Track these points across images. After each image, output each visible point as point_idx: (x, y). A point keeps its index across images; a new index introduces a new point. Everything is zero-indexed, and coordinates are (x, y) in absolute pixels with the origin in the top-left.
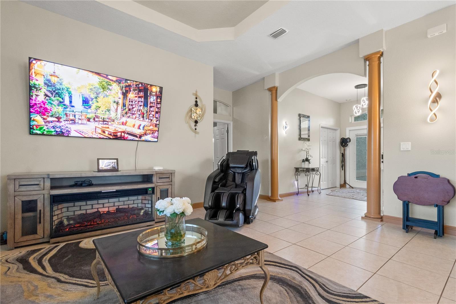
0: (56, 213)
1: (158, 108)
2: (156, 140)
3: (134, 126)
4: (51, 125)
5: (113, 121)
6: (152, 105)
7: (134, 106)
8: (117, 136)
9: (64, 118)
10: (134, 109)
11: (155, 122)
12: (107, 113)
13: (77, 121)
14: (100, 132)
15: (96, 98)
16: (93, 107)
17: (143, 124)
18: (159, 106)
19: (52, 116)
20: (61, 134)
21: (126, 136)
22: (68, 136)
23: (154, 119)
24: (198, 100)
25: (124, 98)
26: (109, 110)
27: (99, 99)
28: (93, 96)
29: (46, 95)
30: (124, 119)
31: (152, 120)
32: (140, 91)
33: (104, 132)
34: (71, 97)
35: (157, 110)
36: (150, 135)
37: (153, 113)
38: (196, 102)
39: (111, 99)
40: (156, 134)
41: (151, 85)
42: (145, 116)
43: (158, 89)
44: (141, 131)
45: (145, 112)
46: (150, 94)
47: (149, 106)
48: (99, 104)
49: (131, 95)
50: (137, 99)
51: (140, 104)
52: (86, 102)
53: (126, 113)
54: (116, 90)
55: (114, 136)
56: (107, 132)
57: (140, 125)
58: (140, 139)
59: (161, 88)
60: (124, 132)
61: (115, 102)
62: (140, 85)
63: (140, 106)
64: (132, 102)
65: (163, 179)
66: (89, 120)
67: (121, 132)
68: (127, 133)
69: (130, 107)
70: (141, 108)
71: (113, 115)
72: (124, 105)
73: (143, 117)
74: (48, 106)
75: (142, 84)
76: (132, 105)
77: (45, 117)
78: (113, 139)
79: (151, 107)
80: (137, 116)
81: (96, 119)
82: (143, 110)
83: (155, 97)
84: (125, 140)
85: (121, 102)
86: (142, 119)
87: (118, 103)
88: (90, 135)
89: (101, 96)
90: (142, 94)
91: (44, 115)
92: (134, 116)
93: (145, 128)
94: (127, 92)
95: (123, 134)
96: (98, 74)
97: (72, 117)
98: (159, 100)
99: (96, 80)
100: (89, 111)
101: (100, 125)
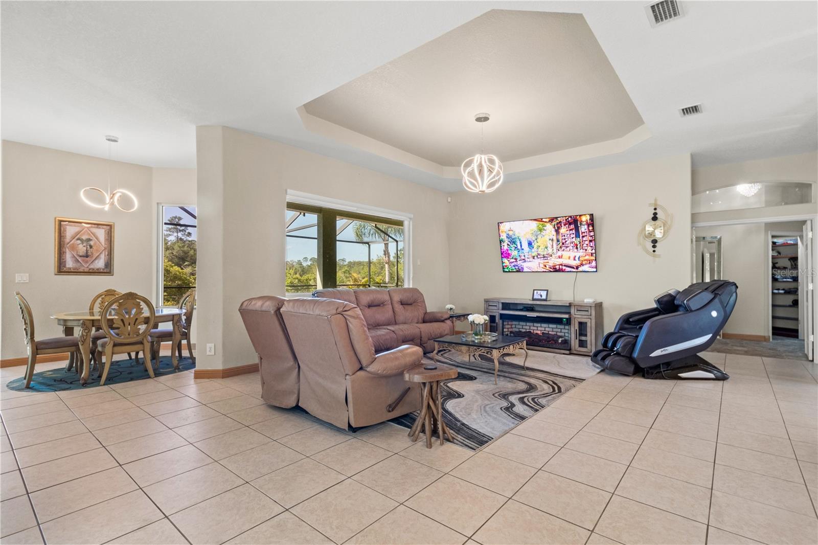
0: (507, 326)
1: (591, 236)
2: (595, 270)
3: (569, 258)
4: (513, 264)
5: (551, 256)
6: (584, 234)
7: (566, 240)
8: (556, 269)
9: (519, 259)
10: (567, 243)
11: (590, 251)
12: (546, 250)
13: (527, 259)
14: (543, 266)
15: (536, 239)
16: (535, 247)
17: (578, 255)
18: (592, 234)
19: (512, 258)
20: (518, 271)
21: (564, 268)
22: (523, 272)
23: (589, 248)
24: (657, 212)
25: (557, 234)
26: (546, 248)
27: (538, 240)
28: (534, 239)
29: (508, 245)
30: (560, 253)
31: (586, 250)
32: (570, 224)
33: (545, 266)
34: (521, 242)
35: (590, 238)
36: (588, 266)
37: (587, 242)
38: (655, 215)
39: (547, 238)
40: (594, 264)
41: (580, 216)
42: (578, 247)
43: (588, 217)
44: (577, 263)
45: (578, 243)
46: (581, 224)
47: (581, 236)
48: (538, 244)
49: (563, 230)
50: (568, 232)
51: (572, 236)
52: (530, 244)
53: (561, 247)
54: (550, 228)
55: (554, 269)
56: (548, 266)
57: (575, 256)
58: (577, 270)
59: (592, 215)
60: (561, 265)
61: (550, 239)
62: (570, 219)
63: (572, 238)
64: (564, 236)
65: (581, 312)
66: (534, 257)
67: (559, 265)
68: (565, 266)
69: (564, 241)
70: (574, 240)
71: (550, 251)
72: (558, 241)
73: (577, 248)
74: (510, 252)
75: (571, 217)
76: (565, 239)
77: (509, 259)
78: (554, 271)
79: (583, 237)
80: (571, 248)
81: (539, 257)
82: (575, 242)
83: (586, 226)
84: (563, 271)
85: (554, 238)
86: (576, 250)
87: (552, 240)
88: (536, 270)
89: (539, 237)
90: (572, 226)
91: (508, 258)
92: (568, 249)
93: (580, 259)
94: (559, 228)
95: (561, 267)
96: (535, 220)
97: (523, 258)
98: (591, 228)
99: (534, 225)
100: (533, 250)
101: (542, 261)
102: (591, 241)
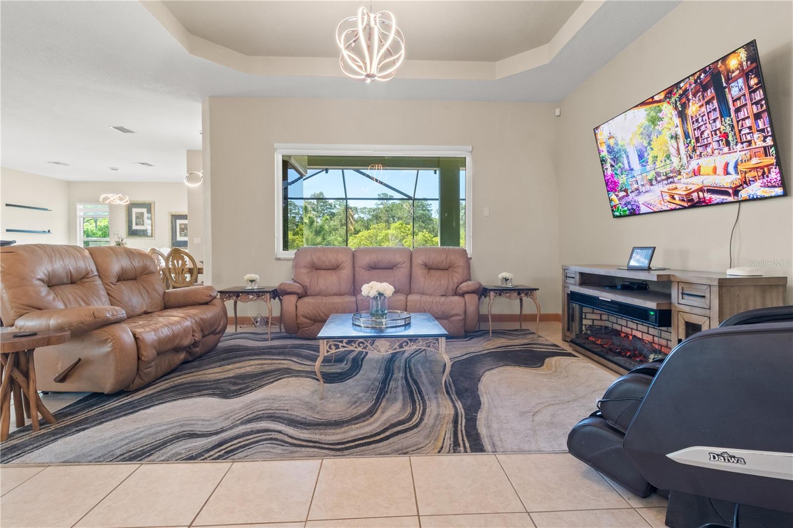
1: (757, 103)
2: (779, 191)
3: (715, 170)
4: (624, 202)
5: (680, 174)
6: (738, 104)
7: (703, 128)
8: (692, 200)
9: (630, 189)
10: (705, 135)
11: (760, 144)
12: (668, 162)
13: (642, 189)
14: (668, 198)
15: (649, 144)
16: (650, 159)
17: (732, 159)
18: (759, 95)
19: (621, 191)
20: (633, 212)
21: (708, 196)
22: (639, 214)
23: (756, 135)
25: (683, 121)
26: (668, 157)
27: (653, 145)
28: (646, 143)
29: (612, 166)
30: (694, 164)
31: (750, 142)
32: (705, 88)
33: (673, 198)
34: (628, 157)
35: (756, 109)
36: (759, 183)
37: (748, 123)
39: (666, 134)
40: (775, 175)
41: (724, 59)
42: (730, 138)
43: (743, 56)
44: (733, 179)
45: (728, 129)
46: (729, 80)
47: (732, 109)
48: (654, 153)
49: (693, 109)
50: (703, 109)
51: (713, 116)
52: (641, 157)
53: (694, 150)
54: (668, 110)
55: (689, 201)
56: (677, 197)
57: (727, 165)
58: (736, 199)
59: (751, 47)
60: (701, 190)
61: (672, 137)
62: (703, 76)
63: (715, 120)
64: (697, 121)
65: (692, 298)
66: (651, 183)
67: (698, 191)
68: (709, 191)
69: (697, 133)
70: (718, 124)
71: (676, 163)
72: (687, 136)
73: (728, 144)
74: (616, 179)
75: (704, 70)
76: (699, 128)
77: (617, 193)
78: (690, 207)
79: (738, 110)
80: (715, 145)
81: (659, 179)
82: (722, 128)
83: (741, 81)
84: (707, 205)
85: (680, 131)
86: (726, 149)
87: (677, 137)
88: (659, 207)
89: (654, 137)
90: (710, 93)
91: (616, 191)
92: (709, 150)
93: (740, 168)
94: (685, 106)
95: (701, 194)
96: (643, 104)
97: (635, 186)
98: (754, 82)
99: (642, 114)
100: (648, 168)
101: (664, 187)
102: (757, 116)
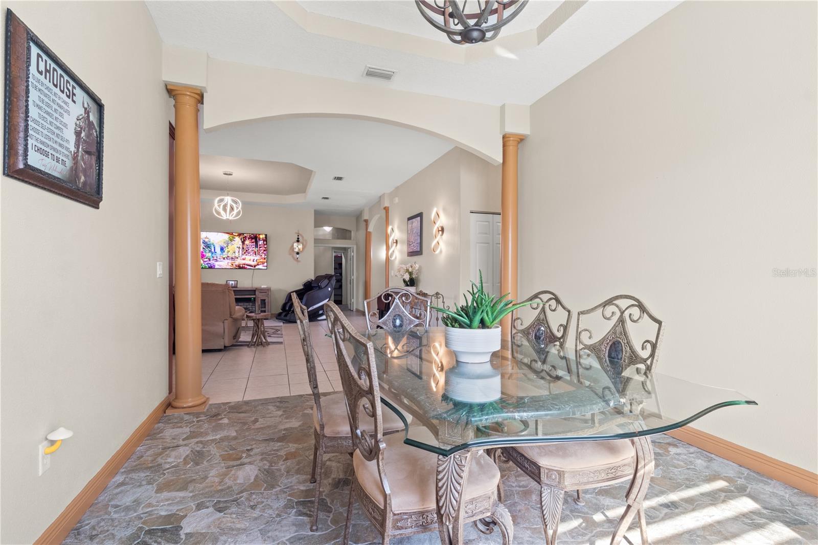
2: (266, 268)
3: (250, 260)
4: (206, 263)
5: (237, 258)
7: (249, 248)
9: (212, 259)
10: (250, 250)
11: (264, 257)
12: (234, 254)
13: (218, 260)
14: (230, 264)
15: (227, 246)
16: (226, 251)
17: (256, 258)
18: (266, 246)
19: (206, 258)
20: (211, 267)
21: (246, 266)
22: (214, 268)
23: (263, 254)
24: (299, 237)
25: (243, 244)
26: (234, 252)
27: (229, 247)
28: (225, 246)
29: (203, 248)
30: (244, 257)
31: (261, 256)
32: (252, 239)
34: (214, 248)
35: (264, 249)
36: (261, 265)
37: (262, 251)
38: (298, 238)
39: (235, 246)
40: (265, 264)
41: (259, 235)
43: (264, 236)
44: (255, 263)
45: (257, 251)
46: (259, 240)
48: (228, 250)
49: (247, 242)
50: (250, 244)
51: (253, 246)
52: (222, 249)
53: (245, 253)
54: (238, 240)
55: (239, 267)
56: (234, 265)
57: (254, 259)
58: (255, 268)
59: (266, 235)
60: (244, 264)
61: (237, 247)
64: (248, 246)
65: (262, 293)
66: (224, 259)
68: (246, 265)
69: (247, 249)
70: (254, 249)
71: (237, 255)
72: (243, 248)
73: (256, 254)
74: (204, 254)
75: (253, 234)
77: (203, 259)
78: (238, 269)
79: (260, 247)
80: (252, 254)
81: (228, 258)
83: (262, 241)
84: (245, 269)
85: (241, 247)
86: (255, 256)
87: (239, 248)
88: (225, 267)
89: (230, 245)
90: (253, 240)
92: (250, 254)
93: (258, 261)
94: (244, 240)
96: (228, 233)
97: (215, 258)
98: (265, 243)
99: (226, 237)
100: (224, 254)
101: (230, 261)
102: (264, 250)
